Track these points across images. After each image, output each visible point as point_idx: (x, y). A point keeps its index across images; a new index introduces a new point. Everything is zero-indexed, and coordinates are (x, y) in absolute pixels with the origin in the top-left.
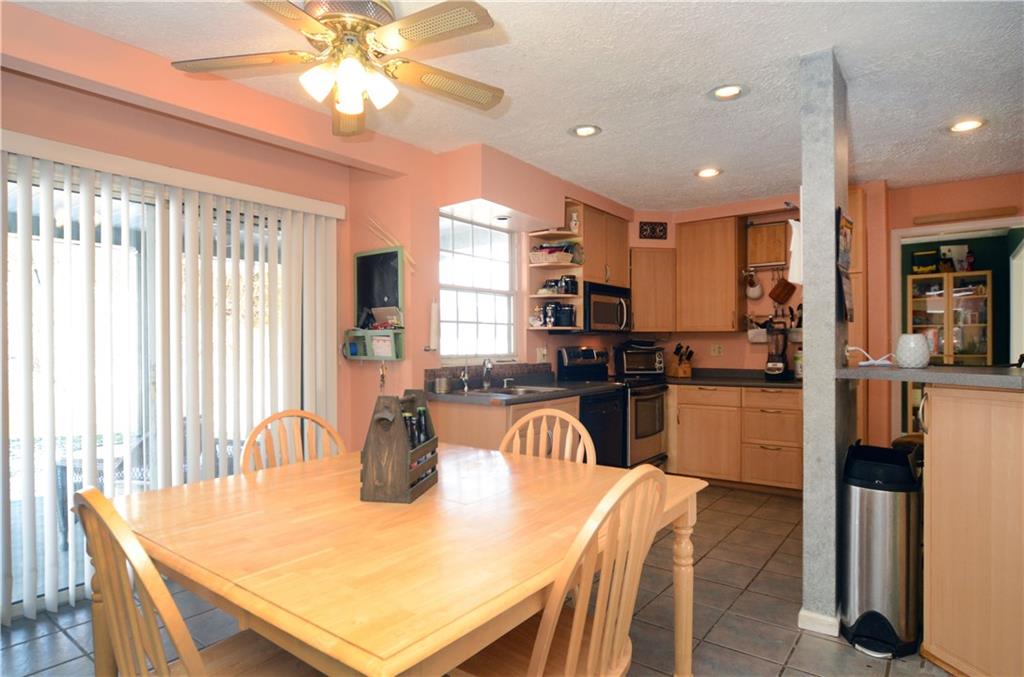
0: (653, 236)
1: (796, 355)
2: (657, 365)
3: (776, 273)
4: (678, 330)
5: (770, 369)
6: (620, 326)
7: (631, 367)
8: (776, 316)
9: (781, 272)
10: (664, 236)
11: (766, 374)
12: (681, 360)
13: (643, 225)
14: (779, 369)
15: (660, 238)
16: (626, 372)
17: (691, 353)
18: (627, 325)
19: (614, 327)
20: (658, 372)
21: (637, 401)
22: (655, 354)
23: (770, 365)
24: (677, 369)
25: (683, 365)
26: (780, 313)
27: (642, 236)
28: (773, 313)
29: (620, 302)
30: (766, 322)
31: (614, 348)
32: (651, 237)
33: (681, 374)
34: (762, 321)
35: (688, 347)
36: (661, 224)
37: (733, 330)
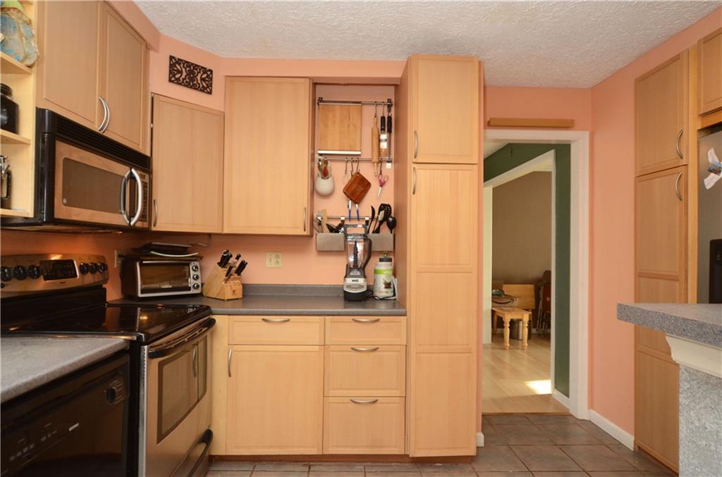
0: (190, 83)
1: (377, 268)
2: (191, 282)
3: (349, 165)
4: (226, 231)
5: (349, 286)
6: (130, 218)
7: (147, 286)
8: (350, 219)
9: (355, 165)
10: (207, 89)
11: (345, 292)
12: (228, 274)
13: (174, 63)
14: (361, 287)
15: (203, 90)
16: (140, 295)
17: (243, 265)
18: (143, 217)
19: (120, 219)
20: (193, 291)
21: (161, 365)
22: (188, 265)
23: (349, 281)
24: (222, 288)
25: (231, 283)
26: (354, 214)
27: (174, 77)
28: (347, 215)
29: (132, 177)
30: (340, 226)
31: (119, 256)
32: (188, 85)
33: (229, 295)
34: (335, 224)
35: (238, 258)
36: (205, 70)
37: (305, 233)
